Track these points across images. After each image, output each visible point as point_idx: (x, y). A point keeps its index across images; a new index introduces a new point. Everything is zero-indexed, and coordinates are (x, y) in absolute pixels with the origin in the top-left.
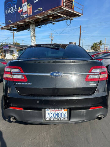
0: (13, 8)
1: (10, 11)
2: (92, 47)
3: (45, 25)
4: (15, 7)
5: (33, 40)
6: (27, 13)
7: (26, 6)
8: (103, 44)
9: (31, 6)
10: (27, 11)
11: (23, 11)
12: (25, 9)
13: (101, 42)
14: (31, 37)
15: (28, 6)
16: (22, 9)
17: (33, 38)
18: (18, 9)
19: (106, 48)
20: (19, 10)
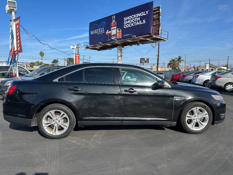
0: (100, 30)
1: (96, 32)
2: (169, 64)
3: (130, 46)
4: (102, 29)
5: (119, 59)
6: (116, 36)
7: (115, 30)
8: (183, 60)
9: (121, 30)
10: (116, 34)
11: (112, 34)
12: (114, 32)
13: (180, 58)
14: (118, 57)
15: (117, 30)
16: (110, 32)
17: (120, 58)
18: (106, 31)
19: (186, 65)
20: (106, 33)
